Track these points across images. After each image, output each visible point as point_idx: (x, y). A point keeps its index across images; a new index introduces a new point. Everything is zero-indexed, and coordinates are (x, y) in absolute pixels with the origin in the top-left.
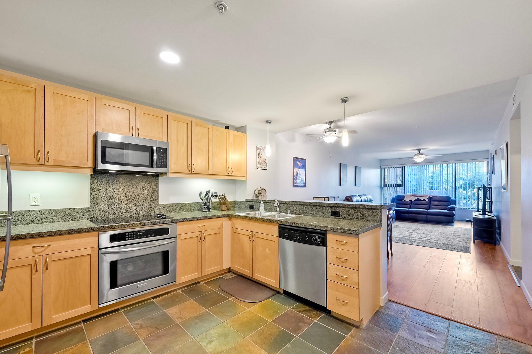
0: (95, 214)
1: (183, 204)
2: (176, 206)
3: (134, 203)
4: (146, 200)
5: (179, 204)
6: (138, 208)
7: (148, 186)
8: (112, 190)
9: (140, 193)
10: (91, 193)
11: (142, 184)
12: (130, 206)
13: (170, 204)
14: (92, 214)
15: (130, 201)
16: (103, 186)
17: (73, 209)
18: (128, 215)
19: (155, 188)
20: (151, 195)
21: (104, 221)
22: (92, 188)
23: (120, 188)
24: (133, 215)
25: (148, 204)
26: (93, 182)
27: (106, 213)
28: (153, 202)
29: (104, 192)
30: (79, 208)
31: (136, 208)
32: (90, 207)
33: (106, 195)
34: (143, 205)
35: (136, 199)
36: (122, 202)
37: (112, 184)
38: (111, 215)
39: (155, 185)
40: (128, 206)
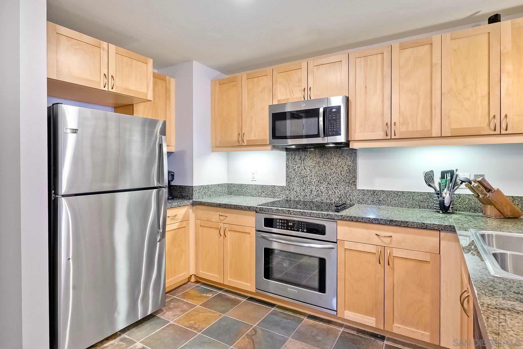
0: (289, 194)
1: (398, 192)
2: (384, 195)
3: (325, 185)
4: (340, 183)
5: (390, 192)
6: (330, 192)
7: (341, 162)
8: (303, 168)
9: (332, 171)
10: (287, 172)
11: (335, 161)
12: (321, 188)
13: (374, 191)
14: (287, 193)
15: (321, 182)
16: (296, 163)
17: (274, 186)
18: (318, 199)
19: (352, 165)
20: (346, 176)
21: (297, 203)
22: (287, 165)
23: (311, 165)
24: (324, 200)
25: (343, 188)
26: (288, 159)
27: (299, 194)
28: (348, 186)
29: (297, 170)
30: (278, 186)
31: (328, 192)
32: (285, 186)
33: (299, 174)
34: (335, 188)
35: (328, 180)
36: (313, 183)
37: (303, 161)
38: (303, 197)
39: (352, 161)
40: (319, 189)
